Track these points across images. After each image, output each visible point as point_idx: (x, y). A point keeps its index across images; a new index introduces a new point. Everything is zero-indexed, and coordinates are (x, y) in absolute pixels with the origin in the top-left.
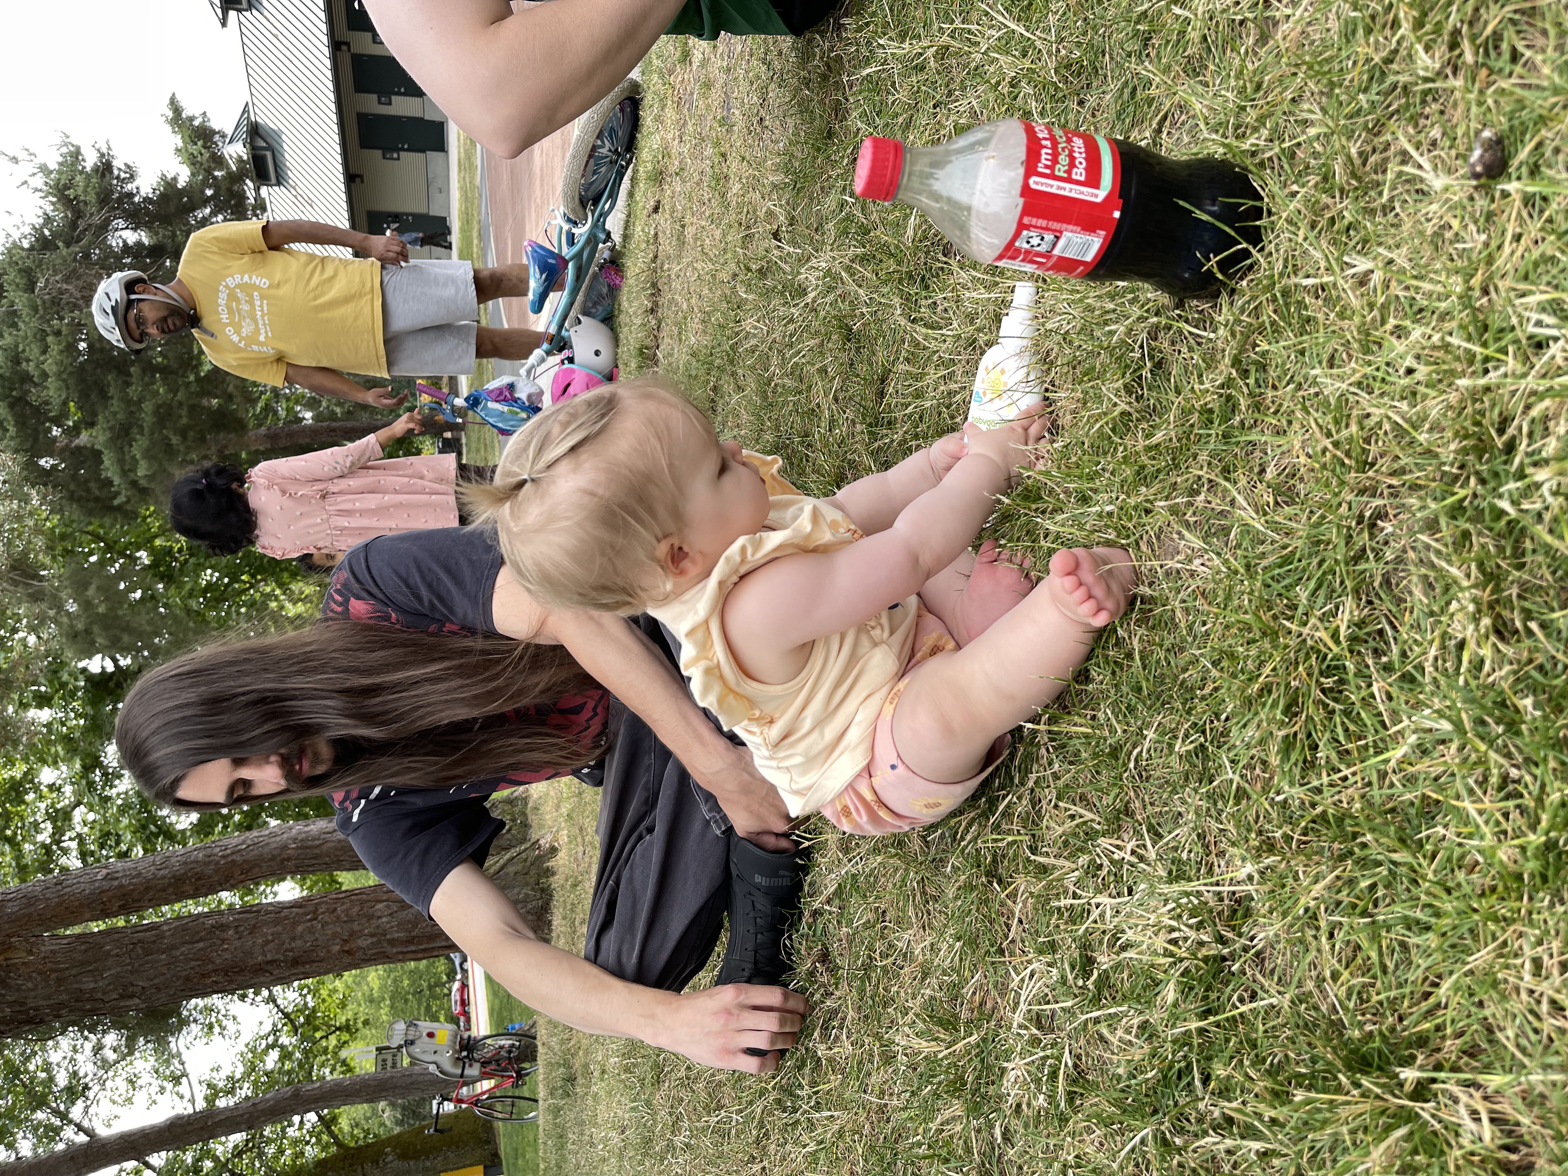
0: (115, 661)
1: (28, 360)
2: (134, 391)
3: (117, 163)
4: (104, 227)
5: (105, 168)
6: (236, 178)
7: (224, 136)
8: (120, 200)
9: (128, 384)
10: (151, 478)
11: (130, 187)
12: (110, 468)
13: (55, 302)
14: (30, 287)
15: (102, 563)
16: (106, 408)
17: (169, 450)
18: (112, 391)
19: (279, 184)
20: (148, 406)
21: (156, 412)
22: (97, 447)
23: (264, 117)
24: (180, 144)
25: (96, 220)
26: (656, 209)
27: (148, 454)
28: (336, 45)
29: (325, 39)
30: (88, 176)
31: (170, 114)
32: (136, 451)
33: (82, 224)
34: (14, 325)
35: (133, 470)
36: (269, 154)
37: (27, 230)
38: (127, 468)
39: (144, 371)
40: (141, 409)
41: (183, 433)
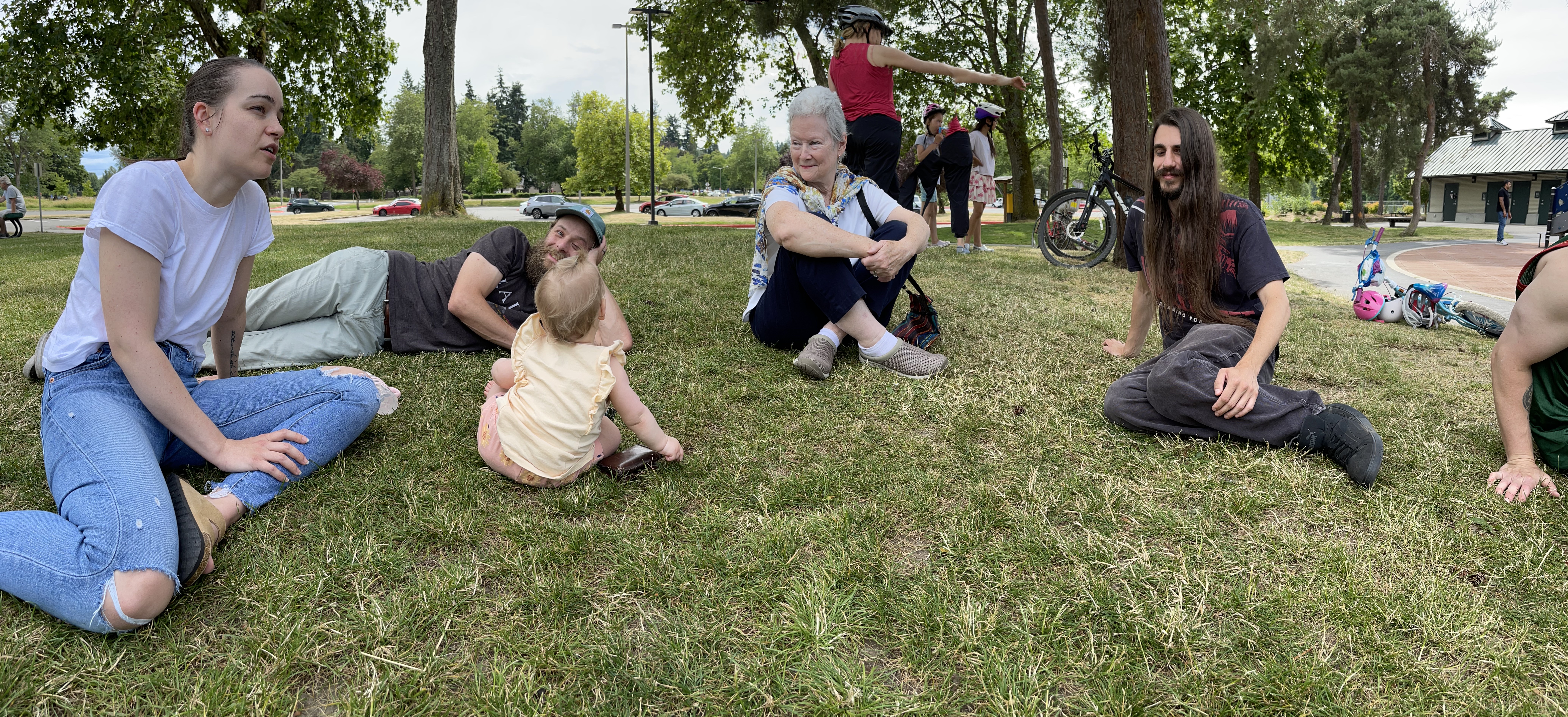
0: (1254, 52)
1: (1398, 20)
2: (1381, 70)
3: (1486, 68)
4: (1457, 60)
5: (1484, 62)
6: (1476, 124)
7: (1496, 116)
8: (1469, 68)
9: (1384, 67)
10: (1340, 76)
11: (1475, 73)
12: (1346, 56)
13: (1424, 35)
14: (1431, 23)
15: (1300, 48)
16: (1374, 56)
17: (1353, 85)
18: (1381, 59)
19: (1473, 142)
20: (1373, 76)
21: (1370, 80)
22: (1355, 51)
23: (1504, 136)
24: (1493, 95)
25: (1461, 57)
26: (1460, 350)
27: (1350, 75)
28: (1535, 174)
29: (1538, 169)
30: (1480, 54)
31: (1507, 92)
32: (1353, 69)
33: (1459, 49)
34: (1414, 14)
35: (1344, 68)
36: (1486, 138)
37: (1458, 23)
38: (1344, 65)
39: (1390, 75)
40: (1372, 73)
41: (1359, 92)
